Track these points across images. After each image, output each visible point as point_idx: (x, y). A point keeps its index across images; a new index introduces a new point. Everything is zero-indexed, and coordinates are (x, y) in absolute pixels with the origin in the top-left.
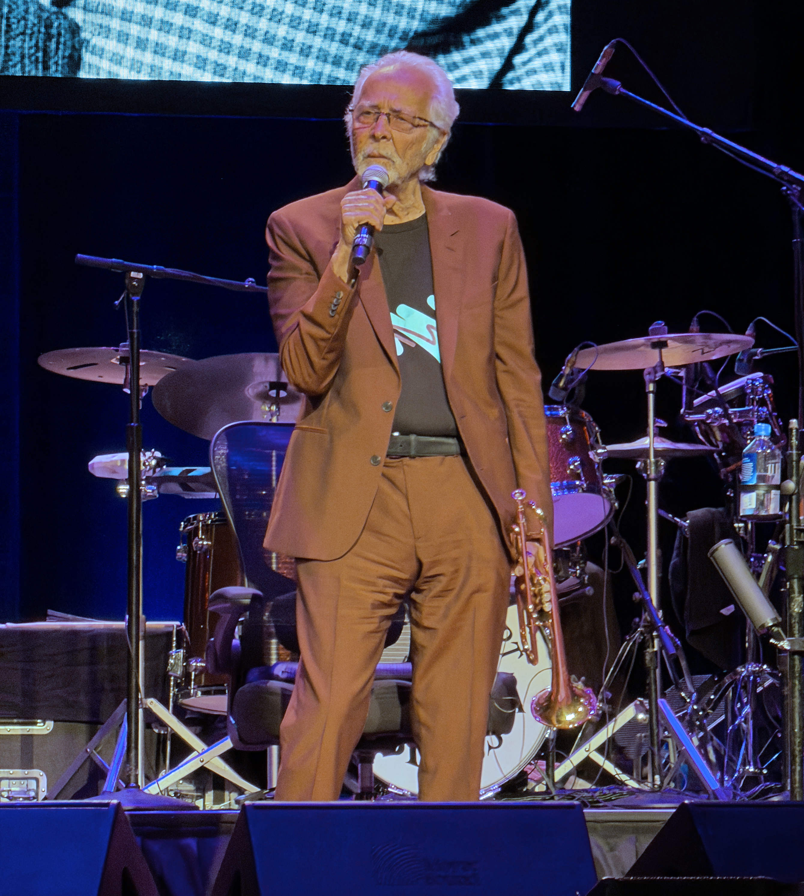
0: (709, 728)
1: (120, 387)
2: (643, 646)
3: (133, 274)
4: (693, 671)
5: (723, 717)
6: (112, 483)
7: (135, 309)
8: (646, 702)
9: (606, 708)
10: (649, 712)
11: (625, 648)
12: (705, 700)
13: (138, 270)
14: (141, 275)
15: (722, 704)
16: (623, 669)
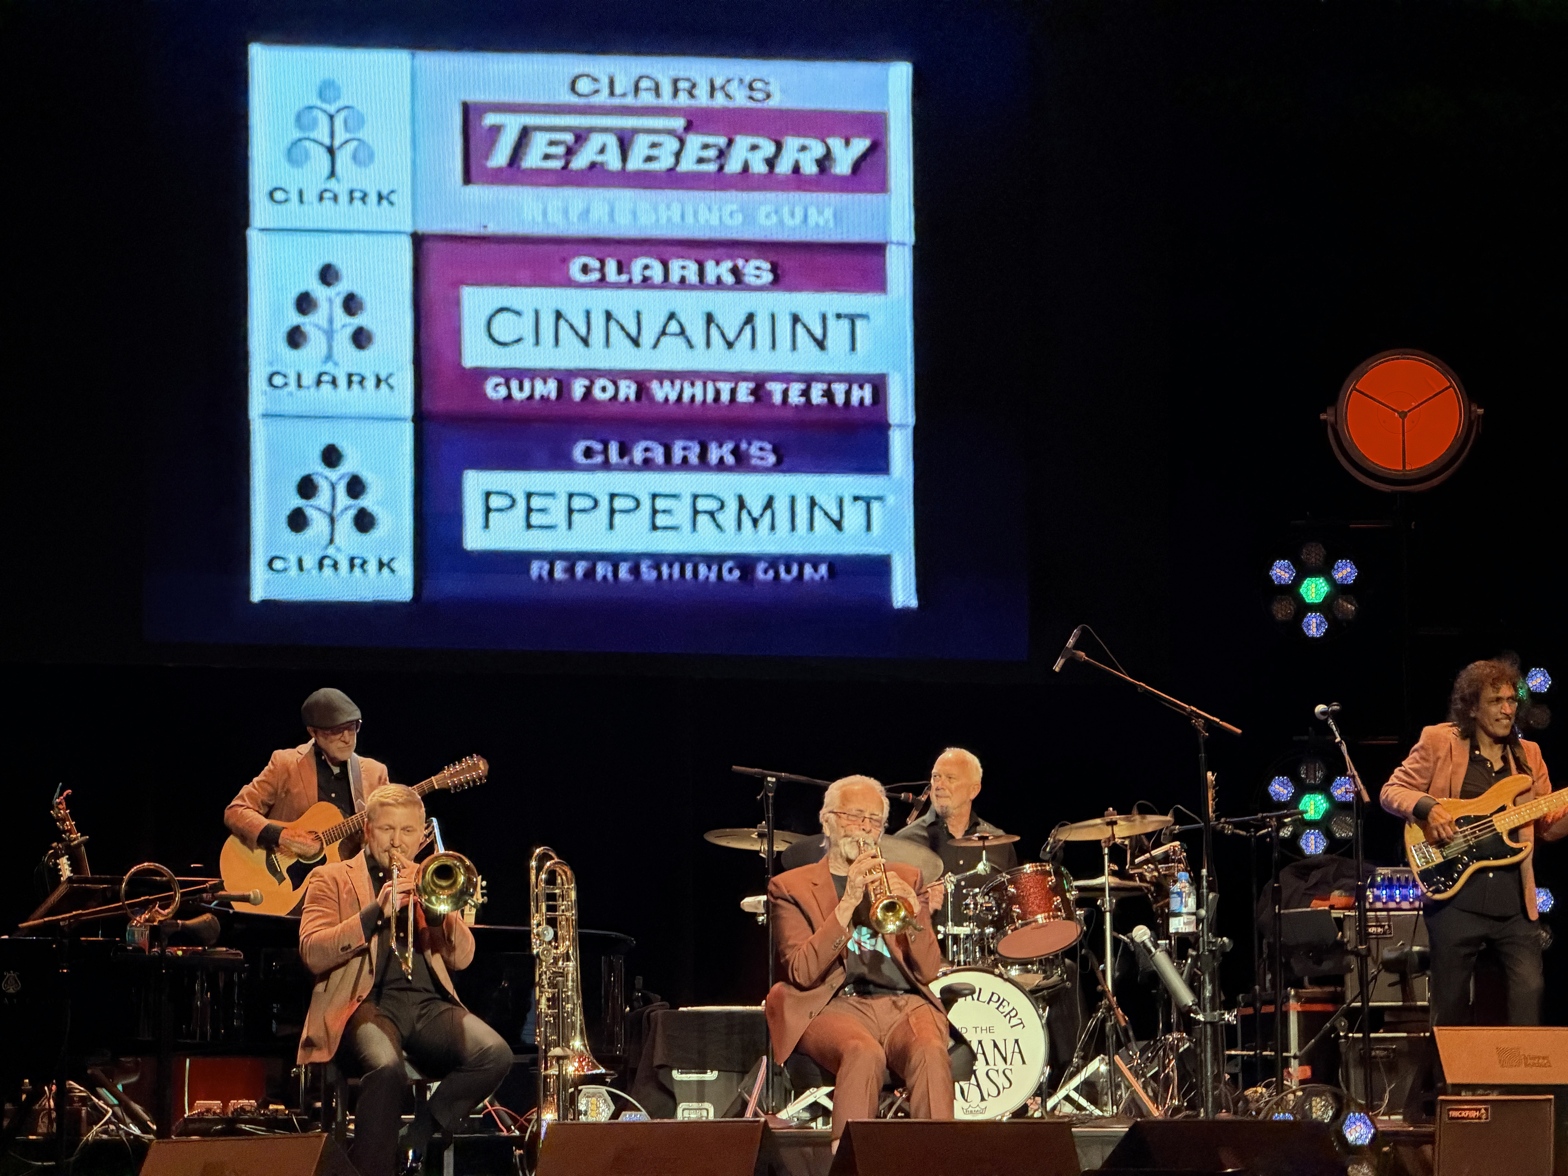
0: (1149, 1075)
1: (758, 852)
2: (1104, 1021)
3: (769, 779)
4: (1138, 1038)
5: (1157, 1069)
6: (755, 915)
7: (771, 801)
8: (1107, 1058)
9: (1081, 1062)
10: (1109, 1064)
11: (1092, 1023)
12: (1145, 1057)
13: (772, 776)
14: (774, 780)
15: (1156, 1060)
16: (1091, 1036)
